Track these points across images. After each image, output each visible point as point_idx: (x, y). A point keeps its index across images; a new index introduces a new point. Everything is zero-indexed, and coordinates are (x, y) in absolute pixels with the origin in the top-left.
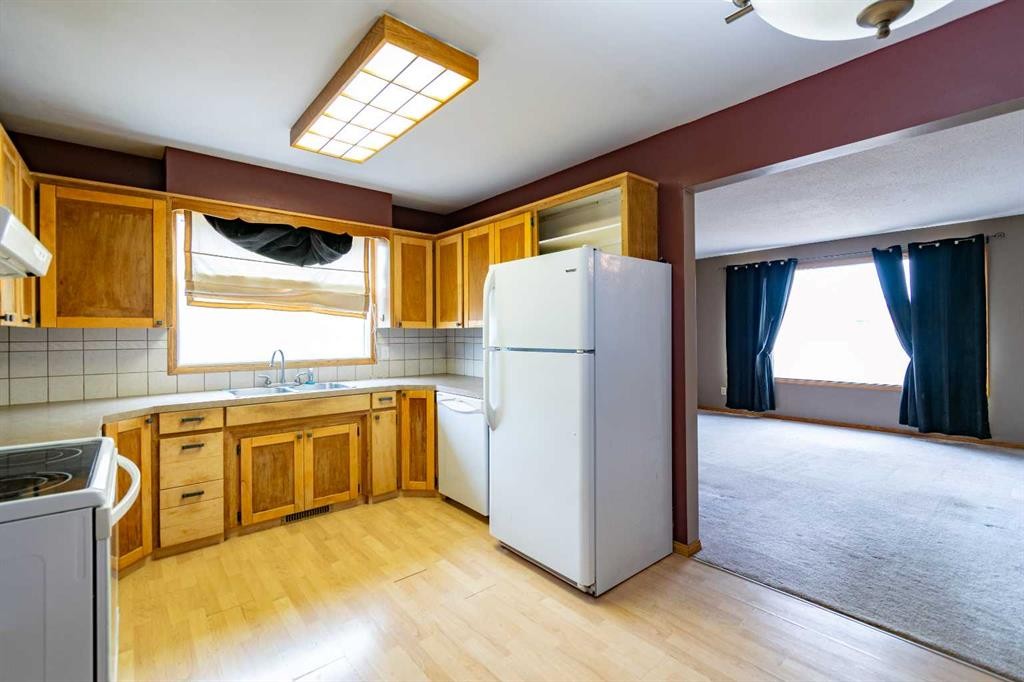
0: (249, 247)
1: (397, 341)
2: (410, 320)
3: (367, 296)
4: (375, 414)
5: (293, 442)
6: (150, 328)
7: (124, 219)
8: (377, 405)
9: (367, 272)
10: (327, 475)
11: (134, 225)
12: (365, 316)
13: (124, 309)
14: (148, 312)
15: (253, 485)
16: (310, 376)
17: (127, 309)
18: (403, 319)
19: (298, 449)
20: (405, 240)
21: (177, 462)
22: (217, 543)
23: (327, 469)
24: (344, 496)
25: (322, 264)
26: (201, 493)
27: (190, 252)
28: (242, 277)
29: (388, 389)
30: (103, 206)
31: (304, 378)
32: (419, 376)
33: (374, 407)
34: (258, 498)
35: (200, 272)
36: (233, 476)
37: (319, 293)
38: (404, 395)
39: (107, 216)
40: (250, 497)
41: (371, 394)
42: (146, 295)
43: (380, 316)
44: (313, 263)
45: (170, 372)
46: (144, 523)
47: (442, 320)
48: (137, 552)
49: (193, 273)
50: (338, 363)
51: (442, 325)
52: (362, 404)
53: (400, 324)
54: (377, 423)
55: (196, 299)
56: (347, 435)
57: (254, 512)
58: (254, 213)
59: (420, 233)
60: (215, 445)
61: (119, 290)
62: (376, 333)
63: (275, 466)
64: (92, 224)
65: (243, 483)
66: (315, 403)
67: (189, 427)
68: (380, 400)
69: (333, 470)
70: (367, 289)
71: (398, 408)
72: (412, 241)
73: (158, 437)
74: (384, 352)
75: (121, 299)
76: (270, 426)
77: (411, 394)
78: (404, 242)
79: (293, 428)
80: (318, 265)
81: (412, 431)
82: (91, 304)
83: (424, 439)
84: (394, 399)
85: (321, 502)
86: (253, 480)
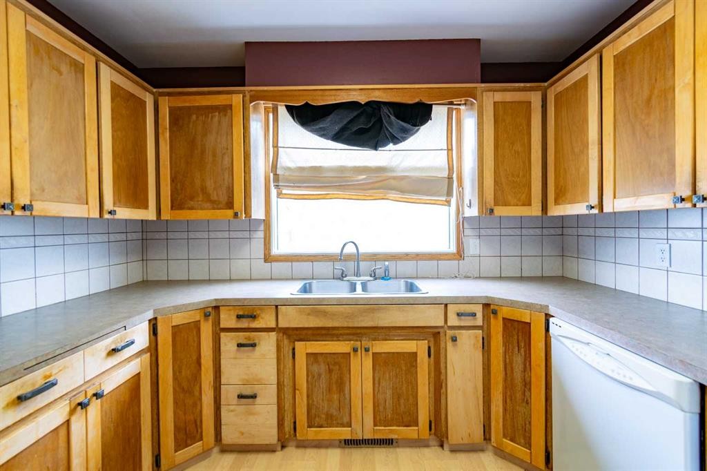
0: (323, 133)
1: (490, 232)
2: (506, 204)
3: (450, 178)
4: (450, 333)
5: (349, 354)
6: (232, 219)
7: (212, 117)
8: (453, 321)
9: (449, 150)
10: (389, 403)
11: (219, 122)
12: (448, 203)
13: (213, 202)
14: (230, 205)
15: (308, 396)
16: (387, 270)
17: (215, 201)
18: (496, 204)
19: (355, 363)
20: (499, 97)
21: (235, 358)
22: (274, 451)
23: (389, 393)
24: (410, 432)
25: (395, 143)
26: (254, 397)
27: (277, 147)
28: (320, 167)
29: (470, 301)
30: (199, 108)
31: (380, 272)
32: (521, 279)
33: (449, 324)
34: (313, 411)
35: (284, 165)
36: (287, 381)
37: (394, 178)
38: (495, 312)
39: (200, 118)
40: (305, 410)
41: (445, 304)
42: (229, 187)
43: (467, 202)
44: (385, 145)
45: (266, 260)
46: (204, 418)
47: (557, 202)
48: (196, 448)
49: (278, 166)
50: (418, 257)
51: (556, 211)
52: (433, 318)
53: (492, 211)
54: (455, 346)
55: (284, 192)
56: (415, 354)
57: (309, 426)
58: (320, 93)
59: (522, 85)
60: (268, 344)
61: (210, 184)
62: (462, 224)
63: (330, 379)
64: (191, 126)
65: (297, 392)
66: (373, 310)
67: (244, 324)
68: (458, 315)
69: (397, 396)
70: (451, 169)
71: (486, 329)
72: (509, 97)
73: (218, 331)
74: (473, 246)
75: (211, 192)
76: (323, 332)
77: (505, 312)
78: (496, 100)
79: (351, 337)
80: (391, 146)
81: (508, 367)
82: (192, 198)
83: (527, 384)
84: (479, 315)
85: (384, 432)
86: (308, 388)
